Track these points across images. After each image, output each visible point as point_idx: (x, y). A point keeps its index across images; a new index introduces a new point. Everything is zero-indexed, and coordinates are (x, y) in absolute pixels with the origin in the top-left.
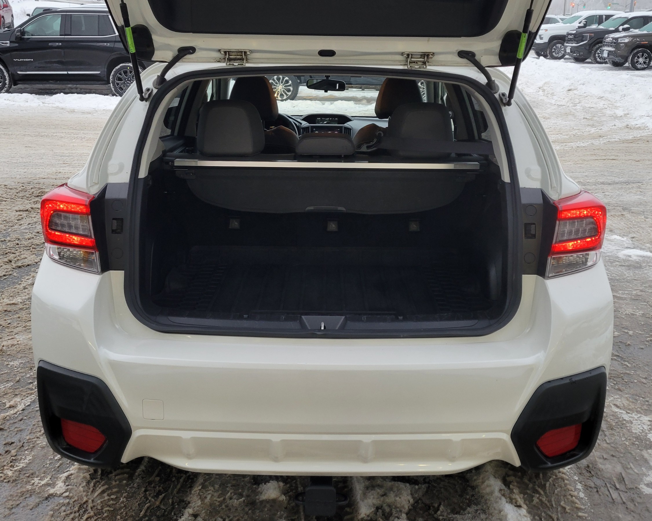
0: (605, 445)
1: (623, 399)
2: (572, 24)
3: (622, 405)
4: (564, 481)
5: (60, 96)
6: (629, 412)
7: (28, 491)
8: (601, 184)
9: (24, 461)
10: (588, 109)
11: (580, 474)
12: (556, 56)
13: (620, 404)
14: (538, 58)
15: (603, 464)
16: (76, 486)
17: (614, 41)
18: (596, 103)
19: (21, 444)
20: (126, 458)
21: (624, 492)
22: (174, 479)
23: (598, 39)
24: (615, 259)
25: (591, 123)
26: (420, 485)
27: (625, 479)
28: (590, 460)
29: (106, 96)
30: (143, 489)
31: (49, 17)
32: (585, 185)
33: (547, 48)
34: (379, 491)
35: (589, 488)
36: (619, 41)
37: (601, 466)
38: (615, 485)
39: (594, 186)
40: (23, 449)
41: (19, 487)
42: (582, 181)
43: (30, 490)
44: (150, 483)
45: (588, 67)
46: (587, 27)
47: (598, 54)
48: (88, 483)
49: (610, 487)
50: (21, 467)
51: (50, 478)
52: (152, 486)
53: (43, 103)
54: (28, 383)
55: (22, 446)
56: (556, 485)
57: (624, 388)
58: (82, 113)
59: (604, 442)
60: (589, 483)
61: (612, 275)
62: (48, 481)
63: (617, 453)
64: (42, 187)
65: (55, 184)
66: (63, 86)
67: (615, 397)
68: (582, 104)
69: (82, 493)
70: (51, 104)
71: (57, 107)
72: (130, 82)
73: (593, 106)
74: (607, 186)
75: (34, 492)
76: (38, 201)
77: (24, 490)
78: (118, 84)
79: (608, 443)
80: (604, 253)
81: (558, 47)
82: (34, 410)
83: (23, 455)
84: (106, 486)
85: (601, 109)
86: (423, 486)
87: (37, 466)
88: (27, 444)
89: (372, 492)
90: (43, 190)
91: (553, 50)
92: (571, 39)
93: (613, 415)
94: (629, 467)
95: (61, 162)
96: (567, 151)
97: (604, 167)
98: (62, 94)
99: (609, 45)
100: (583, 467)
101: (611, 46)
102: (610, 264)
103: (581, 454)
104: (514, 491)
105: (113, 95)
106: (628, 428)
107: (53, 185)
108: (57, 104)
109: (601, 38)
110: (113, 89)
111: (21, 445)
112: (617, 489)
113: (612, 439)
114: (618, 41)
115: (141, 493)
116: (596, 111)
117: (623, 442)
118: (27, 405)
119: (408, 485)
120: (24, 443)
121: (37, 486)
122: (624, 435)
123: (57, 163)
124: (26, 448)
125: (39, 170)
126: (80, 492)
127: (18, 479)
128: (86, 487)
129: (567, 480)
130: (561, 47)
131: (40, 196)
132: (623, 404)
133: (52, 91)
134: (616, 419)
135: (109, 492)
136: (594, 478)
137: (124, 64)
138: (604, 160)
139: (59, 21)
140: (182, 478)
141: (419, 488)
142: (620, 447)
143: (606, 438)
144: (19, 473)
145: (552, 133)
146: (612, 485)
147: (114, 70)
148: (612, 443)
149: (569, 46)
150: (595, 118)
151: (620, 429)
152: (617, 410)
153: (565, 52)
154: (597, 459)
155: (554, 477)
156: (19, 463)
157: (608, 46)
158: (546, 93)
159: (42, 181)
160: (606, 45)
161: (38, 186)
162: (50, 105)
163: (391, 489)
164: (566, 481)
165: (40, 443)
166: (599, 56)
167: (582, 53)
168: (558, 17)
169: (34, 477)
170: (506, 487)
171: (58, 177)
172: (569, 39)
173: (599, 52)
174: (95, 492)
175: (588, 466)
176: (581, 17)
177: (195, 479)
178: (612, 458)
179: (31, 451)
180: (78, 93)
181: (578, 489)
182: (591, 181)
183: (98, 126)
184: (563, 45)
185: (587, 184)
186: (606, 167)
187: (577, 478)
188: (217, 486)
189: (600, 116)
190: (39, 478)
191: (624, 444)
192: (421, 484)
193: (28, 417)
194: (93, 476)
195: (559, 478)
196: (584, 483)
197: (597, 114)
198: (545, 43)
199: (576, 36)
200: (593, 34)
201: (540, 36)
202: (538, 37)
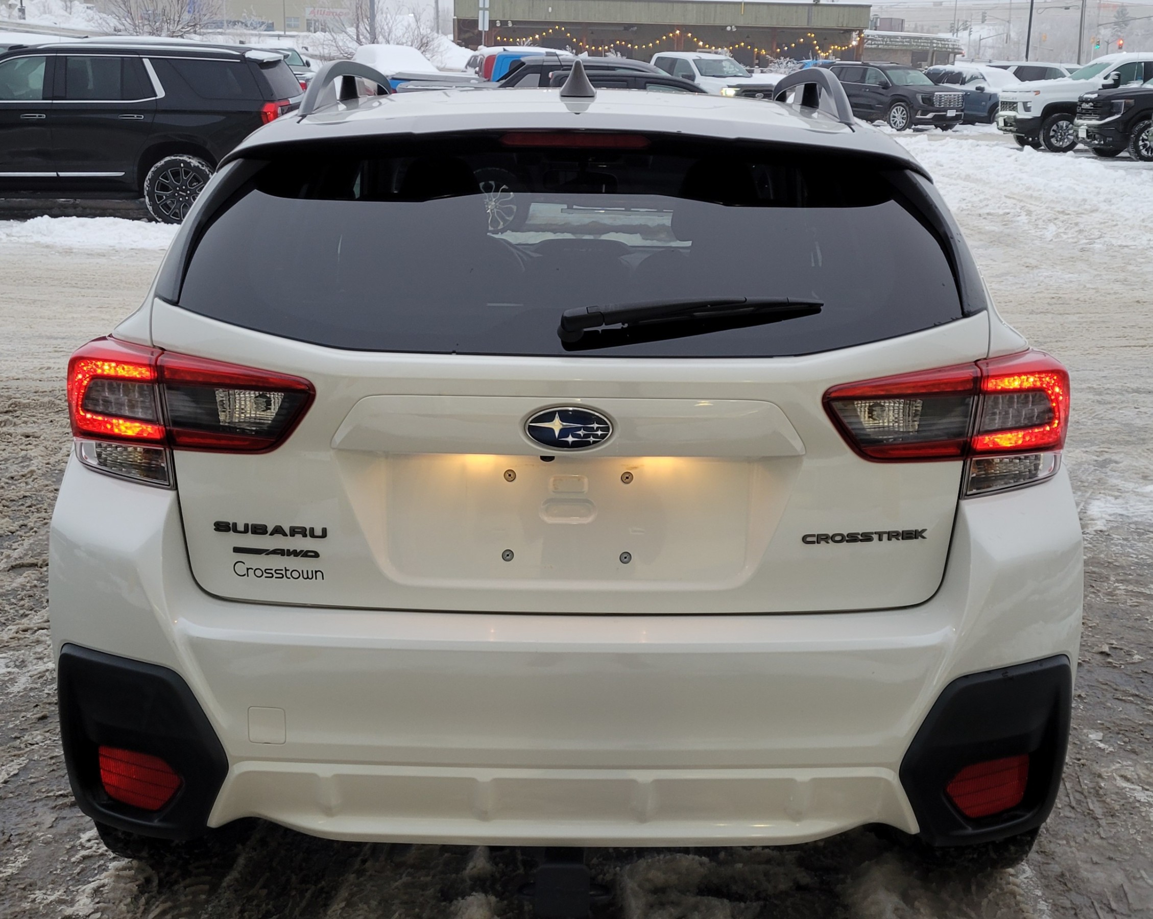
0: (1097, 841)
1: (1138, 767)
2: (1091, 80)
3: (1136, 777)
4: (1015, 897)
5: (44, 221)
6: (1147, 787)
7: (25, 912)
8: (1133, 392)
9: (13, 865)
10: (1117, 249)
11: (1047, 886)
12: (1058, 145)
13: (1132, 775)
14: (1021, 150)
15: (1091, 872)
16: (114, 903)
18: (1134, 239)
19: (6, 837)
20: (217, 817)
21: (1124, 915)
22: (293, 893)
23: (1144, 110)
24: (1147, 528)
25: (1122, 276)
26: (748, 903)
27: (1129, 896)
28: (1068, 865)
29: (136, 222)
30: (238, 908)
31: (21, 62)
32: (1100, 394)
33: (1040, 130)
34: (672, 910)
35: (1060, 908)
37: (1085, 874)
38: (1110, 904)
39: (1118, 397)
40: (9, 845)
41: (7, 905)
42: (1095, 386)
43: (28, 910)
44: (250, 899)
45: (1121, 168)
46: (1121, 87)
47: (1143, 140)
48: (136, 899)
49: (1101, 908)
50: (9, 874)
51: (65, 892)
52: (254, 903)
53: (8, 235)
54: (11, 738)
55: (9, 840)
56: (1001, 903)
57: (1143, 749)
58: (88, 254)
59: (1097, 836)
60: (1061, 901)
61: (1140, 557)
62: (60, 895)
63: (1118, 854)
64: (13, 396)
65: (41, 390)
66: (49, 202)
67: (1125, 763)
68: (1106, 239)
69: (125, 915)
70: (25, 238)
71: (37, 244)
72: (184, 194)
73: (1129, 244)
74: (1144, 395)
75: (37, 913)
76: (8, 419)
77: (17, 909)
78: (160, 198)
79: (1102, 838)
80: (1128, 516)
81: (1062, 127)
82: (25, 782)
83: (12, 855)
84: (169, 904)
85: (1143, 249)
86: (754, 904)
87: (38, 872)
88: (17, 837)
89: (660, 912)
90: (18, 400)
91: (1052, 133)
92: (1087, 110)
93: (1117, 793)
94: (1138, 876)
95: (50, 350)
96: (1070, 330)
97: (1141, 360)
98: (46, 217)
100: (1053, 876)
102: (1137, 537)
103: (1028, 815)
104: (922, 910)
105: (150, 220)
106: (1143, 814)
107: (36, 392)
108: (37, 238)
109: (1147, 109)
110: (150, 208)
111: (7, 839)
112: (1112, 911)
113: (1110, 831)
115: (234, 915)
116: (1134, 254)
117: (1131, 837)
118: (12, 774)
119: (726, 901)
120: (11, 835)
121: (40, 903)
122: (1134, 825)
123: (41, 350)
124: (17, 844)
125: (7, 363)
126: (122, 913)
127: (3, 892)
128: (132, 906)
129: (1022, 895)
130: (1067, 126)
131: (11, 411)
132: (1137, 775)
133: (26, 211)
134: (1124, 799)
135: (175, 913)
136: (1073, 893)
137: (173, 158)
138: (1143, 346)
139: (41, 69)
140: (309, 892)
141: (747, 908)
142: (1125, 844)
143: (1101, 830)
144: (6, 883)
145: (1041, 295)
146: (1105, 904)
147: (153, 169)
148: (1112, 838)
149: (1083, 125)
150: (1130, 268)
151: (1128, 815)
152: (1125, 784)
153: (1077, 136)
154: (1079, 863)
155: (998, 890)
156: (4, 868)
158: (1034, 217)
159: (14, 384)
161: (6, 394)
162: (22, 240)
163: (695, 908)
164: (1018, 897)
165: (42, 836)
166: (1145, 146)
167: (1111, 139)
168: (1062, 67)
169: (34, 890)
170: (907, 905)
171: (45, 376)
172: (1084, 111)
173: (1145, 137)
174: (149, 914)
175: (1062, 875)
176: (1108, 65)
177: (333, 892)
178: (1109, 862)
179: (25, 848)
180: (78, 216)
181: (1041, 910)
182: (1113, 386)
183: (121, 281)
184: (1072, 122)
185: (1106, 392)
186: (1146, 361)
187: (1040, 894)
188: (374, 903)
189: (1141, 263)
190: (44, 891)
191: (1133, 838)
192: (751, 901)
193: (16, 794)
194: (143, 888)
195: (1007, 893)
196: (1051, 901)
197: (1135, 260)
198: (1035, 119)
199: (1099, 105)
200: (1132, 101)
201: (1025, 104)
202: (1020, 106)
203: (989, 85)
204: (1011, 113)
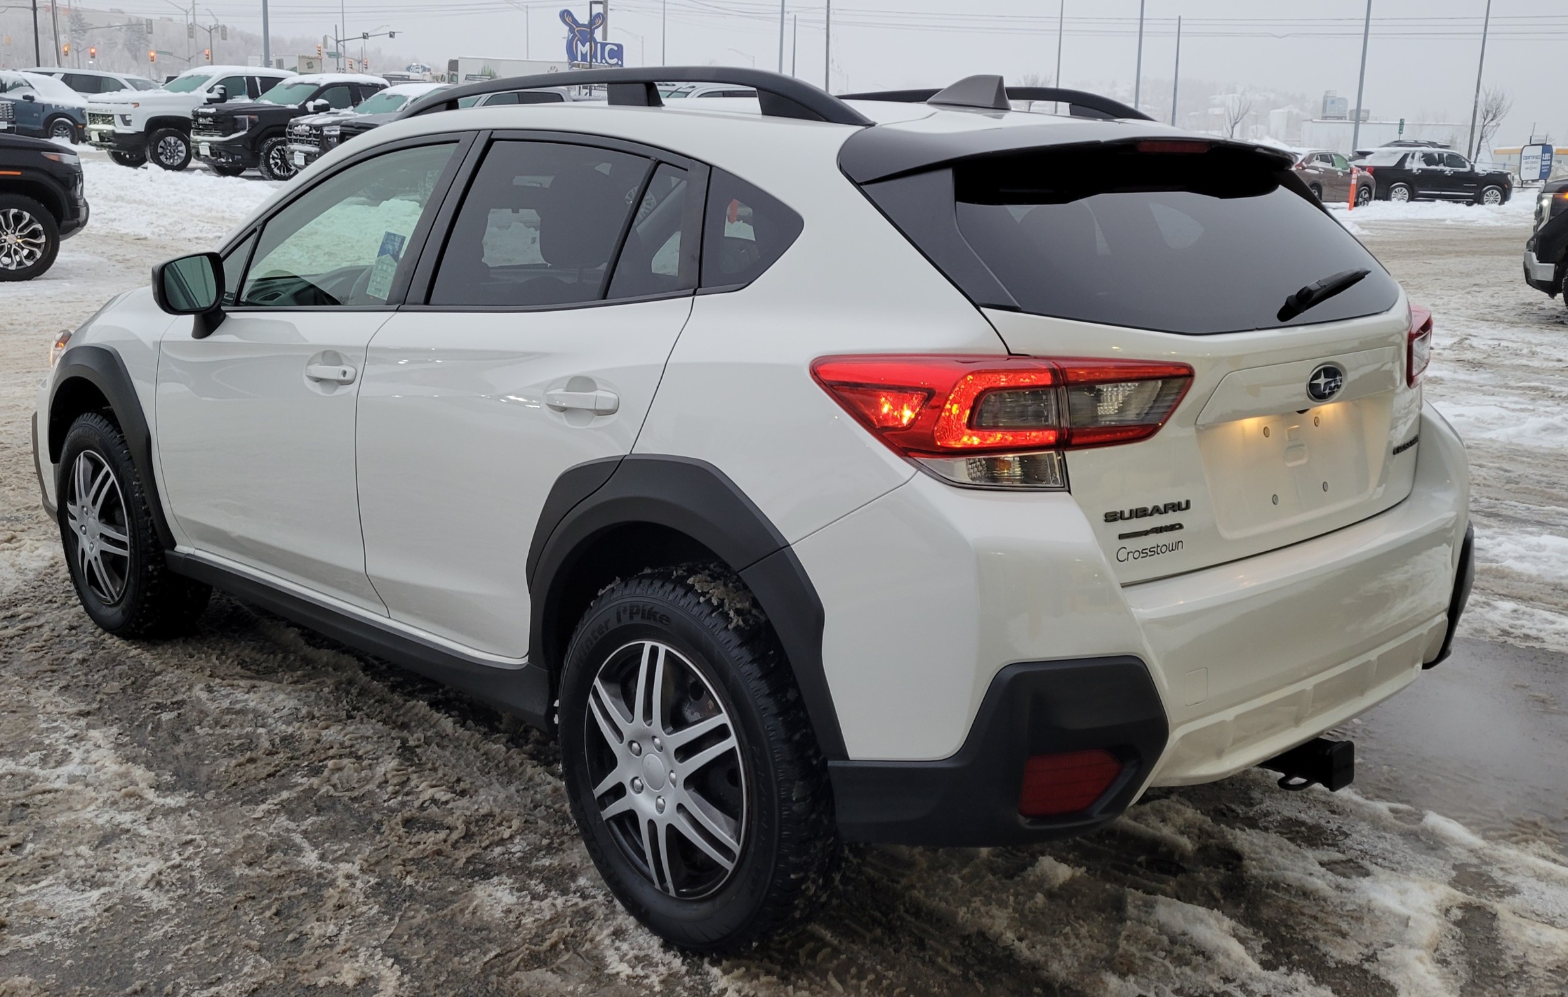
2: (192, 93)
12: (169, 162)
17: (314, 132)
23: (271, 126)
33: (145, 145)
36: (325, 133)
46: (229, 102)
47: (274, 158)
81: (170, 143)
91: (160, 150)
92: (205, 125)
99: (302, 139)
101: (310, 143)
109: (275, 126)
114: (322, 131)
130: (175, 143)
149: (203, 142)
157: (302, 142)
160: (296, 141)
166: (276, 164)
167: (239, 157)
172: (201, 127)
173: (276, 156)
176: (207, 78)
184: (186, 138)
198: (138, 133)
199: (219, 120)
200: (255, 117)
201: (123, 117)
202: (117, 119)
203: (39, 94)
204: (107, 128)
